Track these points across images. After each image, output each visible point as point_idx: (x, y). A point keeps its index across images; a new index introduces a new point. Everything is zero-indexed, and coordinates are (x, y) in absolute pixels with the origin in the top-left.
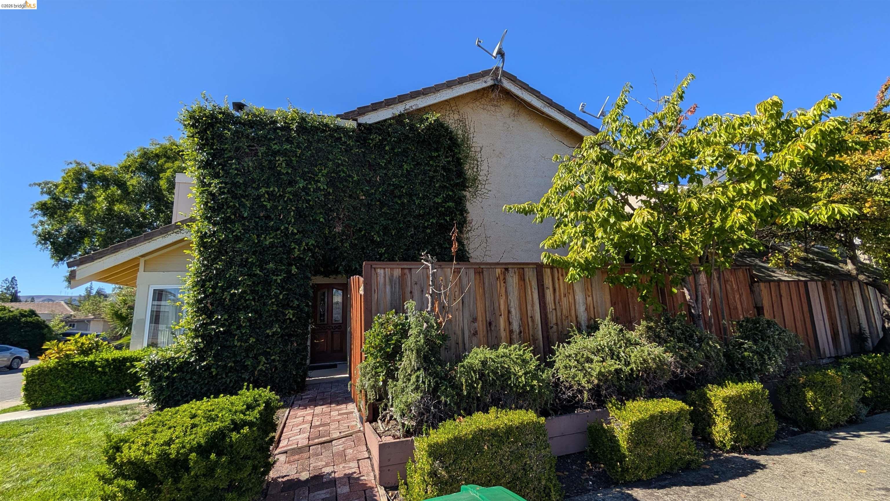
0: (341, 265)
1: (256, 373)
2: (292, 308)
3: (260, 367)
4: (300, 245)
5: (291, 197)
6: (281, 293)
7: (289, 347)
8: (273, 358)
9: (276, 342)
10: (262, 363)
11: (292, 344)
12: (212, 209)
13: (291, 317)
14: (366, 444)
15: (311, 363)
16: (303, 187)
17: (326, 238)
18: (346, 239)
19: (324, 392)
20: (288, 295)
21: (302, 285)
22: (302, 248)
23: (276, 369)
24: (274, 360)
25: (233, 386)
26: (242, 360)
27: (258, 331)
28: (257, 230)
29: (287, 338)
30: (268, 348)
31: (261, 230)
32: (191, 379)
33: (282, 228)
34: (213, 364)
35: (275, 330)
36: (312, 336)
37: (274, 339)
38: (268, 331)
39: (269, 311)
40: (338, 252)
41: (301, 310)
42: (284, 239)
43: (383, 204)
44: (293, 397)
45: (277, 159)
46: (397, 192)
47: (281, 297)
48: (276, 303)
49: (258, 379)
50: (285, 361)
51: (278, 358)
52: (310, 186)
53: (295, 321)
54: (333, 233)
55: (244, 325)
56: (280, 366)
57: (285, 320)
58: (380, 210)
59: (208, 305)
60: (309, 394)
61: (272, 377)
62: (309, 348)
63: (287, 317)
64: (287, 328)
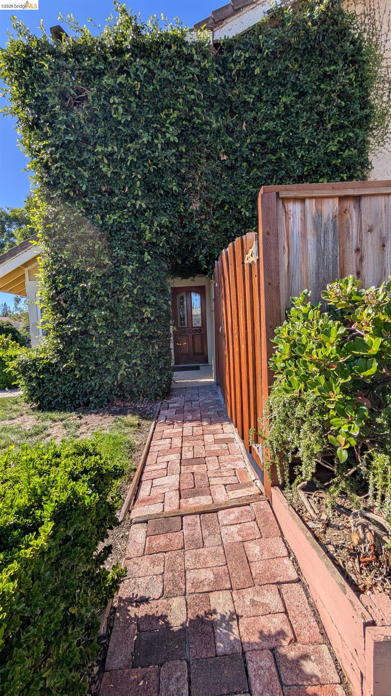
0: (201, 253)
1: (119, 377)
2: (149, 304)
3: (121, 372)
4: (151, 225)
5: (135, 160)
6: (134, 287)
7: (151, 350)
8: (134, 361)
9: (135, 344)
10: (123, 367)
11: (153, 347)
12: (48, 184)
13: (149, 316)
14: (282, 535)
15: (175, 364)
16: (148, 141)
17: (181, 217)
18: (205, 219)
19: (191, 401)
20: (142, 289)
21: (158, 277)
22: (154, 230)
23: (139, 374)
24: (135, 364)
25: (99, 390)
26: (103, 362)
27: (116, 331)
28: (101, 209)
29: (147, 340)
30: (128, 351)
31: (106, 208)
32: (57, 380)
33: (129, 205)
34: (76, 366)
35: (132, 330)
36: (174, 338)
37: (133, 341)
38: (125, 332)
39: (124, 309)
40: (197, 237)
41: (160, 309)
42: (133, 221)
43: (251, 165)
44: (160, 404)
45: (111, 101)
46: (271, 145)
47: (135, 291)
48: (131, 299)
49: (122, 383)
50: (148, 366)
51: (139, 362)
52: (156, 141)
53: (154, 320)
54: (189, 211)
55: (100, 324)
56: (142, 371)
57: (143, 320)
58: (248, 173)
59: (62, 302)
60: (176, 402)
61: (136, 382)
62: (172, 351)
63: (145, 316)
64: (145, 328)
